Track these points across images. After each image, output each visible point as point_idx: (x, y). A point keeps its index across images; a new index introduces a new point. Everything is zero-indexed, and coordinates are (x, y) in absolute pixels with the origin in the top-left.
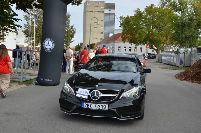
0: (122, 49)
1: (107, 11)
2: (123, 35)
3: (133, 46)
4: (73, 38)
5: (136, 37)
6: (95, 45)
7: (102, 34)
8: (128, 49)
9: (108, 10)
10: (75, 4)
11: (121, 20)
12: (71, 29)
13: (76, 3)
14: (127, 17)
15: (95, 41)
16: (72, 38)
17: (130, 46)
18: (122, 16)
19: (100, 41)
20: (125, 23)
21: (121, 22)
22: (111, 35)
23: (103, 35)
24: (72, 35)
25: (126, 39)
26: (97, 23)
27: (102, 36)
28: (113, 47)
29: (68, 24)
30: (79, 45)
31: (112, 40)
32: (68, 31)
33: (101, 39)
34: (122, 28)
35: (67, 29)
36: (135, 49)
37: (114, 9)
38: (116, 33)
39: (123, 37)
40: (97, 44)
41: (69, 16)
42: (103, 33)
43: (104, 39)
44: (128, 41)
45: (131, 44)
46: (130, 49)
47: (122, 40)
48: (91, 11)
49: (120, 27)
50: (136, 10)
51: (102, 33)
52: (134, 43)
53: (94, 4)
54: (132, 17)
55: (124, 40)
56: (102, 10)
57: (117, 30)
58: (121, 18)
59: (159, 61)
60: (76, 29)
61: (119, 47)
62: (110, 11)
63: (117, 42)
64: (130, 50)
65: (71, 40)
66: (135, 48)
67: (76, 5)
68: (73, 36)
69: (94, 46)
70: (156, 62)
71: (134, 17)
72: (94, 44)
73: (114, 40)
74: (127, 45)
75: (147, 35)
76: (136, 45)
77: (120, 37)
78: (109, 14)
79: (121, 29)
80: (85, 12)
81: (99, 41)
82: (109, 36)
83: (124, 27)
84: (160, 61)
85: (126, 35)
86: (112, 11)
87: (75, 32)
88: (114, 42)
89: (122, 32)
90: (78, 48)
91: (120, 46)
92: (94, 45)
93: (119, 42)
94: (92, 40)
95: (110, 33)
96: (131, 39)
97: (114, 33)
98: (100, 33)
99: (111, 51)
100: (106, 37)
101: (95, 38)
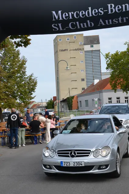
0: (114, 100)
1: (87, 48)
2: (113, 80)
4: (34, 92)
6: (74, 98)
7: (83, 82)
9: (89, 46)
10: (21, 46)
11: (108, 59)
12: (29, 80)
13: (23, 44)
14: (116, 54)
15: (74, 93)
16: (32, 93)
17: (126, 96)
18: (109, 53)
19: (81, 92)
20: (114, 62)
21: (107, 62)
22: (96, 81)
23: (85, 82)
24: (32, 88)
25: (118, 87)
26: (67, 68)
27: (84, 85)
28: (99, 100)
29: (24, 73)
30: (51, 100)
31: (98, 89)
32: (25, 83)
33: (83, 89)
34: (110, 71)
35: (23, 81)
37: (98, 42)
38: (104, 77)
39: (113, 83)
40: (77, 97)
41: (24, 62)
42: (85, 80)
43: (87, 89)
44: (121, 88)
45: (127, 93)
47: (111, 88)
48: (65, 50)
49: (107, 68)
50: (128, 42)
51: (83, 80)
53: (68, 39)
54: (124, 53)
55: (114, 89)
56: (81, 47)
57: (105, 74)
58: (107, 56)
60: (37, 79)
61: (110, 99)
62: (92, 46)
63: (105, 92)
64: (127, 102)
67: (24, 46)
68: (33, 90)
69: (73, 100)
71: (125, 52)
72: (73, 97)
73: (101, 89)
77: (109, 86)
78: (92, 51)
79: (108, 71)
80: (56, 52)
81: (79, 91)
82: (93, 83)
83: (113, 68)
85: (117, 80)
86: (96, 47)
87: (36, 84)
88: (101, 92)
89: (110, 76)
90: (50, 104)
91: (110, 97)
92: (73, 98)
93: (108, 91)
94: (69, 91)
95: (94, 79)
96: (125, 85)
97: (100, 78)
98: (81, 80)
99: (96, 106)
100: (89, 85)
101: (74, 88)
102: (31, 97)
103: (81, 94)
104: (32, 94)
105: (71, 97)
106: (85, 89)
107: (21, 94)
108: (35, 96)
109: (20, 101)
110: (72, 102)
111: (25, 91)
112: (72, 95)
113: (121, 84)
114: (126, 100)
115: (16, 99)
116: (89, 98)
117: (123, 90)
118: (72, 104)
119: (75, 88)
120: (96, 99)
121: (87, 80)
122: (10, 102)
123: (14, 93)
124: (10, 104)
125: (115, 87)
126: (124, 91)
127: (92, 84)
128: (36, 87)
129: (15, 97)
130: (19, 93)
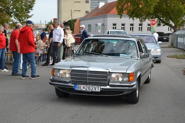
0: (119, 26)
2: (119, 4)
3: (137, 21)
5: (140, 6)
6: (77, 22)
7: (87, 4)
8: (128, 27)
16: (30, 10)
17: (132, 23)
22: (102, 4)
23: (89, 5)
24: (29, 6)
25: (124, 12)
27: (88, 7)
28: (103, 25)
30: (51, 22)
31: (102, 13)
33: (87, 12)
36: (140, 27)
39: (120, 7)
40: (80, 21)
43: (91, 12)
45: (134, 19)
46: (132, 26)
47: (117, 13)
51: (87, 2)
52: (137, 16)
55: (120, 13)
59: (172, 46)
61: (114, 25)
63: (110, 16)
64: (132, 29)
65: (29, 14)
66: (141, 25)
68: (31, 7)
69: (75, 24)
70: (169, 47)
72: (75, 20)
73: (105, 13)
74: (127, 20)
75: (157, 2)
76: (141, 21)
77: (115, 10)
81: (82, 15)
82: (98, 6)
84: (174, 46)
85: (124, 4)
88: (105, 17)
91: (115, 23)
92: (75, 22)
93: (113, 16)
94: (72, 14)
95: (99, 1)
96: (132, 11)
97: (106, 1)
98: (85, 2)
99: (99, 31)
100: (94, 9)
101: (77, 11)
102: (28, 15)
103: (84, 17)
104: (29, 12)
105: (73, 20)
106: (89, 12)
107: (17, 11)
108: (33, 15)
109: (15, 18)
110: (74, 26)
111: (22, 8)
112: (74, 18)
113: (127, 10)
114: (131, 27)
115: (11, 16)
116: (92, 22)
117: (129, 15)
118: (74, 28)
119: (79, 11)
120: (100, 24)
121: (91, 2)
122: (3, 19)
123: (8, 8)
124: (4, 20)
125: (121, 12)
126: (131, 17)
127: (96, 7)
128: (34, 5)
129: (10, 14)
130: (15, 10)
